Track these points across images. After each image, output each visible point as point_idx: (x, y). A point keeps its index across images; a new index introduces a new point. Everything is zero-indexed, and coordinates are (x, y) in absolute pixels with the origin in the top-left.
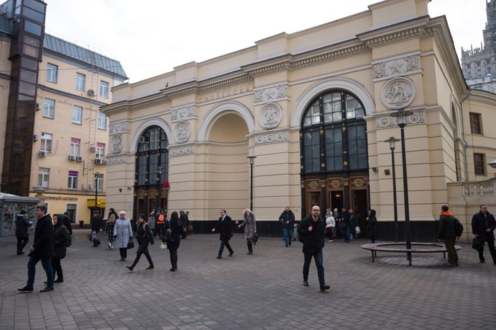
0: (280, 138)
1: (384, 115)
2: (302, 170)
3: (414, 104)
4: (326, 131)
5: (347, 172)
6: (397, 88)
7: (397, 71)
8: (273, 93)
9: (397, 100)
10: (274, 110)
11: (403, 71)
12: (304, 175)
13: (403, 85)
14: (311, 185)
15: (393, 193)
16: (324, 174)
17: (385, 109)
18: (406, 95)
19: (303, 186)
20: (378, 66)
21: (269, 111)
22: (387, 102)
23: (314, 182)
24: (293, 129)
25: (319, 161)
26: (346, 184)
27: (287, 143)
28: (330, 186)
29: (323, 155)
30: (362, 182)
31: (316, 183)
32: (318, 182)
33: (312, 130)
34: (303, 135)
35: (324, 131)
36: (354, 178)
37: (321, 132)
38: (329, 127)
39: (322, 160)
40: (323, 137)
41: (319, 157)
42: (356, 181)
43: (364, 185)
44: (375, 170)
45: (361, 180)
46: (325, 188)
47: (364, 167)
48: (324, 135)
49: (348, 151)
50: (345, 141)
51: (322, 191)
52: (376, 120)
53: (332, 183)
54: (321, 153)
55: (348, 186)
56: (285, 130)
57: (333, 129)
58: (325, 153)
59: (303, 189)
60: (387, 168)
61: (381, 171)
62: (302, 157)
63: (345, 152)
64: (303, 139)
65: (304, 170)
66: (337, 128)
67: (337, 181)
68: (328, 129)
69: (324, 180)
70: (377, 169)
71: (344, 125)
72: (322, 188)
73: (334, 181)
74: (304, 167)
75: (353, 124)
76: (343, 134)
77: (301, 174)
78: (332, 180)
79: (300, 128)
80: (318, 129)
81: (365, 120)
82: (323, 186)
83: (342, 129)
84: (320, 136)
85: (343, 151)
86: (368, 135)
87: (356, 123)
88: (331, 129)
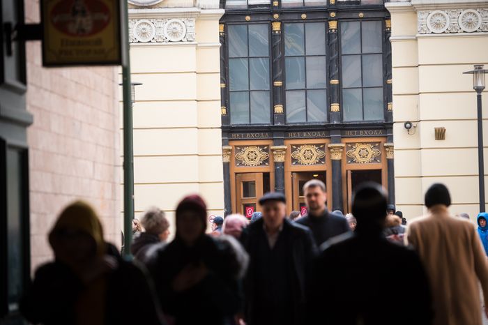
0: (175, 34)
1: (437, 7)
2: (223, 117)
4: (287, 25)
5: (334, 129)
12: (230, 131)
14: (244, 155)
15: (477, 178)
16: (279, 131)
19: (227, 159)
23: (251, 149)
24: (203, 11)
25: (268, 98)
26: (337, 157)
27: (195, 48)
28: (293, 160)
29: (278, 83)
30: (372, 152)
31: (257, 150)
32: (265, 149)
33: (248, 18)
34: (225, 30)
35: (282, 26)
36: (354, 143)
37: (277, 26)
38: (295, 17)
39: (277, 96)
40: (279, 41)
41: (268, 87)
42: (358, 150)
43: (375, 160)
44: (408, 126)
45: (368, 147)
46: (283, 164)
47: (379, 118)
48: (282, 35)
49: (340, 78)
50: (335, 56)
51: (276, 171)
52: (419, 16)
53: (300, 154)
54: (273, 80)
55: (340, 161)
56: (187, 15)
57: (305, 21)
58: (283, 79)
59: (226, 167)
60: (440, 125)
61: (427, 131)
62: (223, 85)
63: (335, 82)
64: (224, 39)
65: (226, 119)
66: (316, 21)
67: (313, 149)
68: (292, 21)
69: (283, 144)
70: (414, 124)
71: (333, 14)
72: (276, 164)
73: (303, 149)
74: (228, 112)
75: (354, 15)
76: (329, 36)
77: (222, 128)
78: (298, 146)
79: (223, 11)
80: (266, 18)
81: (385, 10)
82: (280, 159)
83: (327, 26)
84: (272, 36)
85: (329, 78)
86: (393, 45)
87: (361, 15)
88: (300, 21)
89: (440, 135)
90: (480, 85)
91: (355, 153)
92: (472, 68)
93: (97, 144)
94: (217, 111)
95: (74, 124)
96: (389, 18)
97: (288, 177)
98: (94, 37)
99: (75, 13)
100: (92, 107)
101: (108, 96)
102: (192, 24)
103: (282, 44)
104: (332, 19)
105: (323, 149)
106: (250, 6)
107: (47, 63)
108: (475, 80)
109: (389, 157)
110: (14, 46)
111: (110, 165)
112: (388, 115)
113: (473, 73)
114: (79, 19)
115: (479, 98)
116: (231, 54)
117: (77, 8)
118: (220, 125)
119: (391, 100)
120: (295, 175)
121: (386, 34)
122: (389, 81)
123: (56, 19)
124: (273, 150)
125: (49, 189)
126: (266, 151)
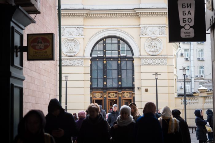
0: (78, 63)
1: (146, 58)
2: (90, 85)
3: (162, 54)
4: (107, 62)
5: (120, 89)
6: (153, 43)
7: (154, 33)
8: (73, 32)
9: (153, 50)
10: (73, 44)
11: (157, 34)
12: (92, 89)
13: (156, 42)
14: (96, 95)
16: (105, 89)
17: (147, 54)
18: (158, 48)
19: (91, 96)
20: (144, 28)
21: (70, 44)
22: (148, 50)
23: (98, 93)
24: (86, 58)
25: (102, 80)
26: (120, 96)
27: (83, 67)
28: (109, 96)
29: (105, 77)
30: (129, 95)
31: (99, 94)
32: (101, 93)
33: (97, 60)
34: (92, 63)
35: (106, 62)
36: (124, 92)
37: (105, 62)
38: (110, 59)
39: (105, 80)
40: (105, 65)
41: (102, 78)
42: (125, 94)
43: (130, 97)
44: (139, 88)
45: (128, 93)
46: (106, 97)
47: (131, 86)
48: (106, 64)
49: (121, 76)
50: (120, 70)
51: (104, 99)
52: (141, 60)
53: (110, 95)
54: (104, 75)
55: (121, 97)
56: (82, 59)
57: (112, 61)
58: (106, 75)
59: (91, 98)
60: (146, 88)
61: (143, 89)
62: (91, 77)
63: (120, 76)
64: (91, 65)
65: (91, 85)
66: (115, 61)
67: (114, 94)
68: (109, 61)
69: (106, 92)
70: (140, 88)
71: (119, 59)
72: (104, 97)
73: (111, 94)
74: (92, 84)
75: (125, 59)
76: (118, 64)
77: (90, 88)
78: (110, 93)
79: (91, 58)
80: (102, 60)
81: (133, 58)
82: (105, 96)
83: (118, 62)
84: (104, 64)
85: (118, 75)
86: (135, 67)
87: (127, 59)
88: (111, 60)
89: (147, 90)
90: (157, 78)
91: (125, 95)
92: (155, 73)
93: (51, 89)
94: (89, 83)
95: (43, 82)
96: (134, 60)
97: (107, 101)
98: (44, 51)
99: (38, 42)
100: (49, 78)
101: (55, 75)
102: (83, 61)
103: (106, 66)
104: (119, 60)
105: (116, 94)
106: (98, 57)
107: (29, 59)
108: (156, 76)
109: (134, 96)
110: (19, 54)
111: (55, 95)
112: (133, 85)
113: (155, 75)
114: (39, 45)
115: (157, 81)
116: (93, 69)
117: (39, 41)
118: (90, 87)
119: (134, 81)
120: (109, 100)
121: (133, 64)
122: (134, 76)
123: (32, 45)
124: (103, 94)
125: (34, 102)
126: (102, 94)
